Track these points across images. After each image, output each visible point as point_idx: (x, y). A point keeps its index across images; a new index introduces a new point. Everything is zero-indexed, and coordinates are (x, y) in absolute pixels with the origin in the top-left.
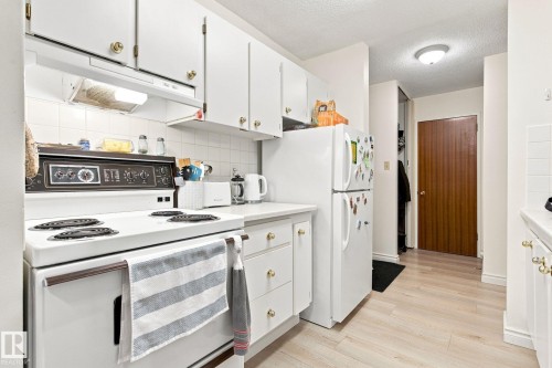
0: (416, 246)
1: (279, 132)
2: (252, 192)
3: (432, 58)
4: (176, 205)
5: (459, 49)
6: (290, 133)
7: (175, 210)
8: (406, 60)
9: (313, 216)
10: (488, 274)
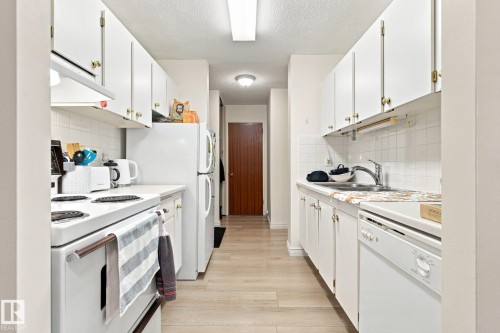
0: (227, 214)
1: (149, 123)
2: (125, 178)
3: (245, 83)
4: (60, 191)
5: (261, 81)
6: (156, 124)
7: (60, 195)
8: (229, 80)
9: (182, 193)
10: (274, 224)
